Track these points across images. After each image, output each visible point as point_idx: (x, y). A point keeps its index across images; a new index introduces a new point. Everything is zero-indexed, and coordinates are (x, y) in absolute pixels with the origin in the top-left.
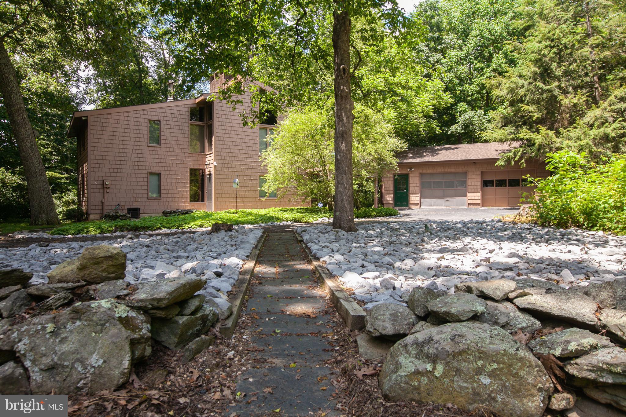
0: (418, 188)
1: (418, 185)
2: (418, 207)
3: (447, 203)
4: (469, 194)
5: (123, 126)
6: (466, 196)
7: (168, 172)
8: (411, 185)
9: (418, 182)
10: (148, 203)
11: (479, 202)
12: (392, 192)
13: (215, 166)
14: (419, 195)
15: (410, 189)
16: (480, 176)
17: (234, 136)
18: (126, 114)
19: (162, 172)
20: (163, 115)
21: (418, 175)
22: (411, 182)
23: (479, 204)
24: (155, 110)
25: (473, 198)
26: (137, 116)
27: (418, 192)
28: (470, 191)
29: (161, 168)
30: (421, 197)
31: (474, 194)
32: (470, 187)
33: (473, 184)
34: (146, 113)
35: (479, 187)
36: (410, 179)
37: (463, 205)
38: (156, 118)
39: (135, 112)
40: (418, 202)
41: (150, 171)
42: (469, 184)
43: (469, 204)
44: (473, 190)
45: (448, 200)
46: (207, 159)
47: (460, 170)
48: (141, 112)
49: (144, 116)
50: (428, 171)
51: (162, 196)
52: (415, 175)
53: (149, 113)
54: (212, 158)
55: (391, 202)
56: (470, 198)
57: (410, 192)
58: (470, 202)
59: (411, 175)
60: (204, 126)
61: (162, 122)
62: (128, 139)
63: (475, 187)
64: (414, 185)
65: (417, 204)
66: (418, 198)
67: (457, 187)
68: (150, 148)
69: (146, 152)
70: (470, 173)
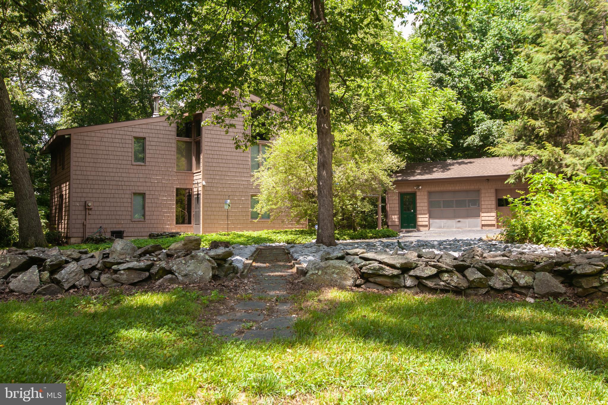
0: (426, 208)
1: (426, 204)
2: (427, 228)
3: (459, 225)
4: (482, 215)
5: (107, 144)
6: (479, 216)
7: (153, 193)
8: (418, 205)
9: (426, 201)
10: (131, 226)
11: (494, 222)
12: (397, 213)
13: (204, 186)
14: (427, 216)
15: (418, 209)
16: (494, 195)
17: (224, 153)
18: (110, 131)
19: (147, 193)
20: (149, 131)
21: (426, 193)
22: (418, 201)
23: (493, 225)
24: (141, 126)
25: (487, 218)
26: (121, 133)
27: (426, 212)
28: (483, 210)
29: (146, 188)
30: (430, 217)
31: (488, 214)
32: (483, 207)
33: (487, 203)
34: (130, 129)
35: (494, 206)
36: (418, 197)
37: (476, 227)
38: (141, 135)
39: (120, 129)
40: (427, 223)
41: (134, 191)
42: (483, 203)
43: (483, 225)
44: (487, 210)
45: (459, 221)
46: (195, 178)
47: (472, 187)
48: (126, 129)
49: (129, 133)
50: (437, 189)
51: (147, 217)
52: (422, 193)
53: (134, 130)
54: (201, 177)
55: (397, 223)
56: (483, 218)
57: (418, 212)
58: (483, 223)
59: (418, 194)
60: (191, 142)
61: (147, 139)
62: (111, 157)
63: (489, 207)
64: (422, 205)
65: (426, 226)
66: (427, 219)
67: (469, 206)
68: (135, 167)
69: (130, 171)
70: (483, 191)
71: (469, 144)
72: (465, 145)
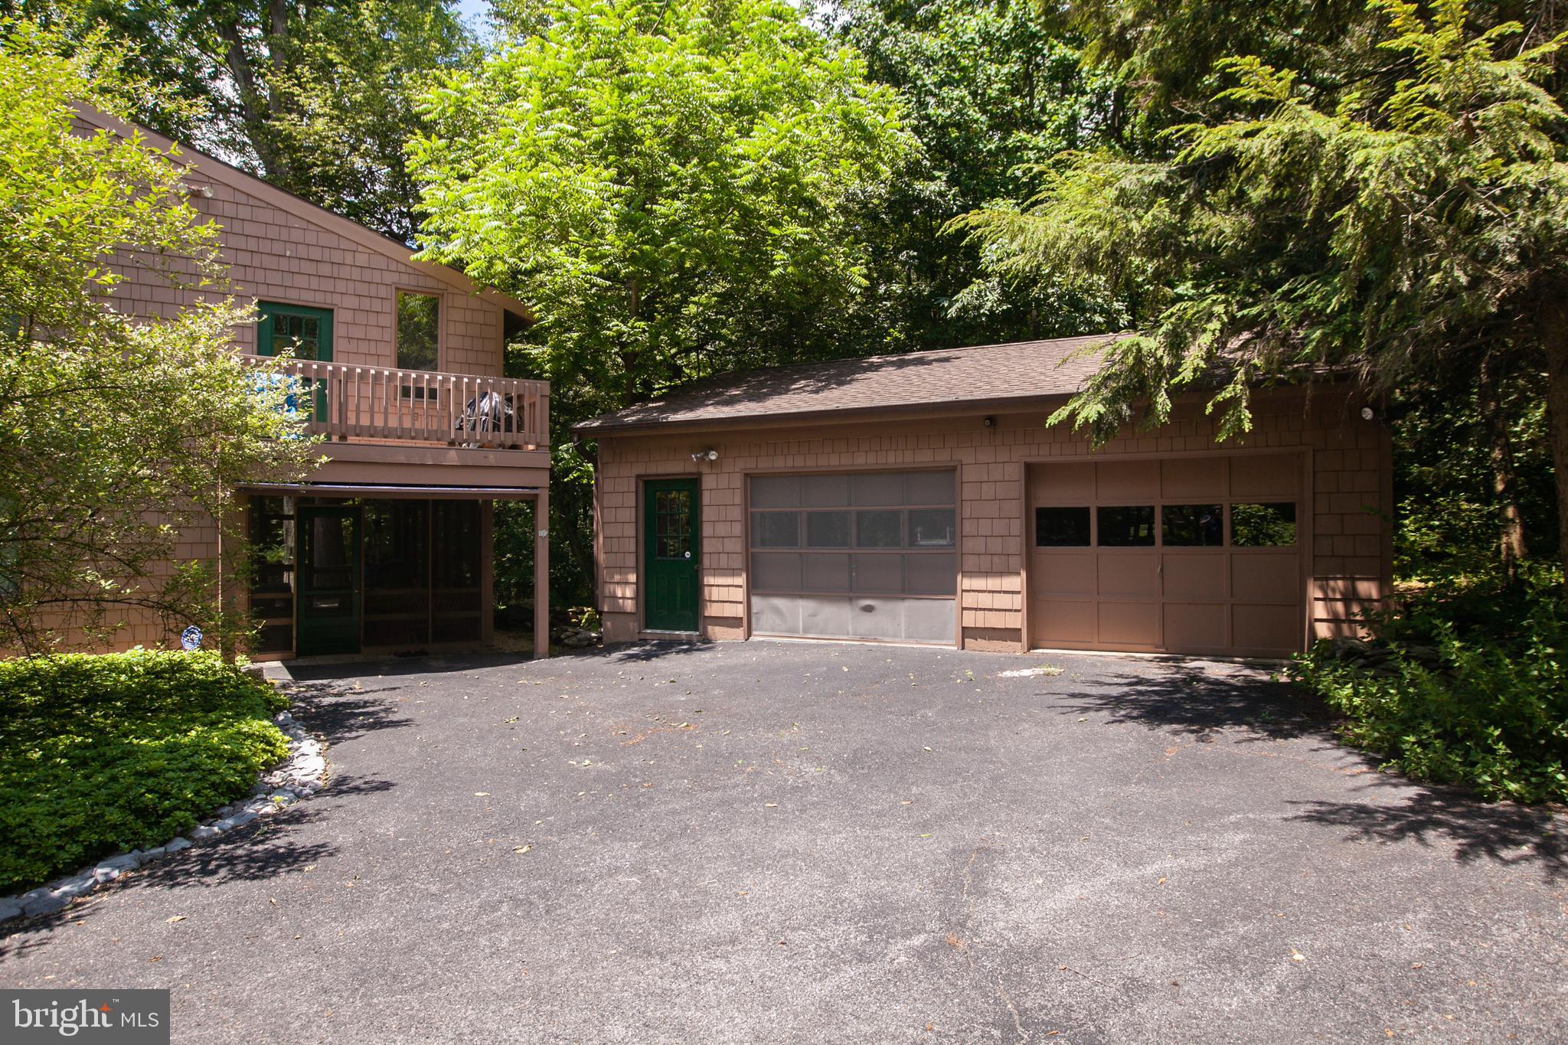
0: (737, 546)
1: (738, 529)
2: (739, 633)
3: (867, 622)
4: (966, 583)
6: (952, 591)
8: (707, 530)
9: (737, 513)
11: (1018, 621)
12: (631, 560)
14: (741, 580)
15: (708, 546)
16: (1017, 489)
21: (737, 482)
22: (708, 514)
23: (1012, 634)
25: (985, 600)
27: (738, 561)
28: (970, 562)
30: (754, 587)
31: (993, 583)
32: (969, 545)
33: (985, 527)
35: (1016, 544)
36: (706, 498)
37: (940, 636)
40: (739, 611)
42: (969, 527)
43: (967, 632)
44: (985, 562)
45: (869, 609)
47: (924, 457)
50: (781, 463)
52: (724, 480)
55: (629, 606)
56: (969, 600)
57: (706, 561)
58: (970, 619)
59: (708, 482)
63: (996, 546)
64: (722, 529)
65: (733, 622)
66: (740, 594)
67: (912, 542)
70: (969, 474)
71: (964, 309)
72: (952, 312)
